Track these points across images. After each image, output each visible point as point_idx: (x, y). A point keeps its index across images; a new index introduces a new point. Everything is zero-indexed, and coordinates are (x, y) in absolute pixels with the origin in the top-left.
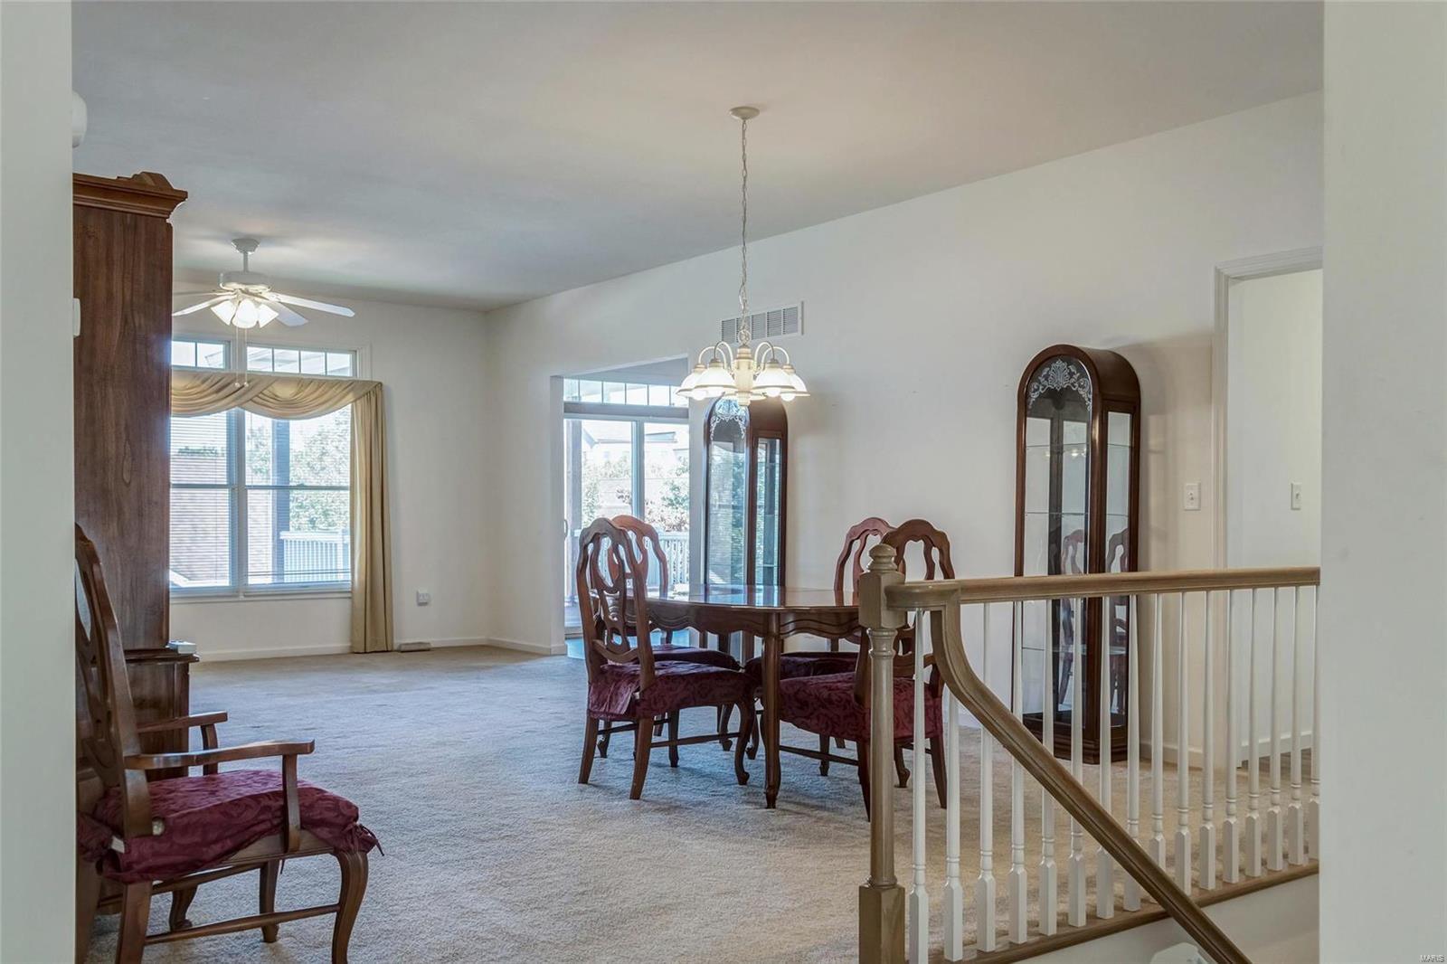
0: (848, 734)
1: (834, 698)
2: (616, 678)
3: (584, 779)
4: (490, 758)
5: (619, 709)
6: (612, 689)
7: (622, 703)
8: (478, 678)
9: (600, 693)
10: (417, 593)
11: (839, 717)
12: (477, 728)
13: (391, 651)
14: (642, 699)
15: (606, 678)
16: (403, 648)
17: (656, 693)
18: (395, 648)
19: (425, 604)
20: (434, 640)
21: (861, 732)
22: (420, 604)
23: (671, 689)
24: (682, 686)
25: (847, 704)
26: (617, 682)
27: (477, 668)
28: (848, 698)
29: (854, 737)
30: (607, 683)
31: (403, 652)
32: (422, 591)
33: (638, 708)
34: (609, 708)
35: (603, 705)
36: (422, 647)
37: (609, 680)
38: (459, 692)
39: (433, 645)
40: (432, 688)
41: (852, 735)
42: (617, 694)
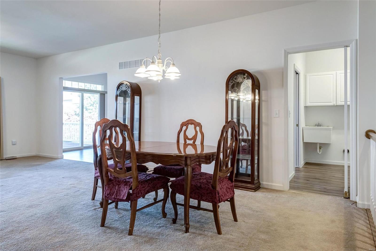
0: (208, 200)
1: (202, 186)
2: (118, 183)
3: (103, 225)
4: (55, 214)
5: (122, 197)
6: (117, 188)
7: (123, 194)
8: (37, 170)
9: (111, 190)
10: (12, 141)
11: (204, 193)
12: (44, 196)
13: (2, 160)
14: (133, 193)
15: (113, 183)
16: (7, 158)
17: (138, 190)
18: (4, 158)
19: (15, 144)
20: (18, 155)
21: (214, 199)
22: (13, 145)
23: (143, 187)
24: (147, 185)
25: (208, 189)
26: (119, 185)
27: (34, 165)
28: (208, 186)
29: (211, 201)
30: (114, 185)
31: (6, 160)
32: (14, 140)
33: (131, 197)
34: (116, 196)
35: (113, 195)
36: (13, 158)
37: (115, 184)
38: (31, 177)
39: (17, 157)
40: (21, 175)
41: (210, 201)
42: (119, 190)
